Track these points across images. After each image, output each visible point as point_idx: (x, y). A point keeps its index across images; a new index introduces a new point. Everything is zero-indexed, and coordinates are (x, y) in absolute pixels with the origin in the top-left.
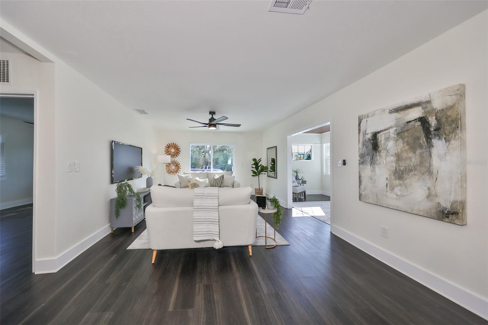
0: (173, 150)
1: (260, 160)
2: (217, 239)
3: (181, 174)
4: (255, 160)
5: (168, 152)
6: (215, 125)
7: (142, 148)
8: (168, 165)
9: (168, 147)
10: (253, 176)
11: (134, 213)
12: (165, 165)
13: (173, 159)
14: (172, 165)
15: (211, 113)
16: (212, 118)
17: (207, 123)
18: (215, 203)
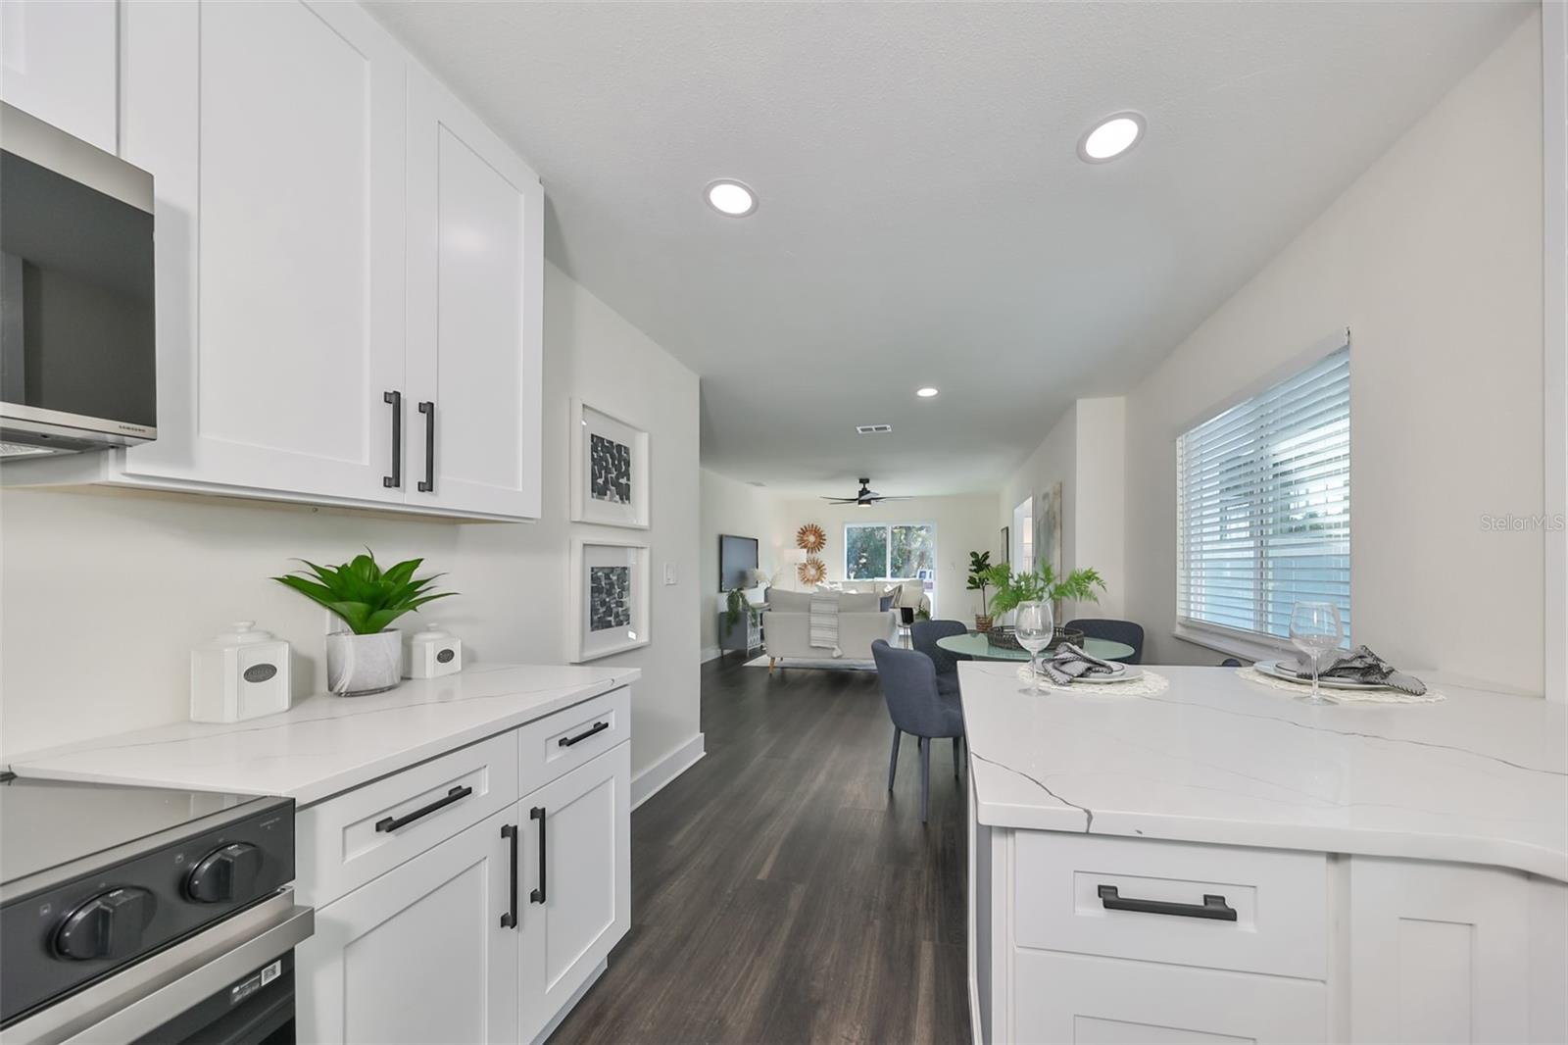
0: (812, 539)
1: (986, 556)
2: (836, 647)
3: (825, 584)
4: (974, 554)
5: (802, 543)
6: (868, 501)
7: (757, 540)
8: (803, 568)
9: (804, 532)
10: (969, 588)
11: (749, 631)
12: (796, 567)
13: (812, 556)
14: (809, 567)
15: (861, 481)
16: (864, 489)
17: (857, 497)
18: (834, 608)
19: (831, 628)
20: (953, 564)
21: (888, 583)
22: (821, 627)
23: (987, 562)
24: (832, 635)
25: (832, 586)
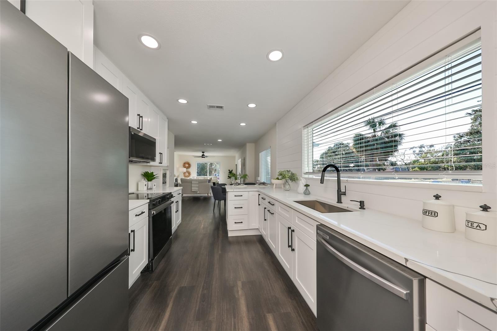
0: (187, 165)
1: (232, 171)
2: (198, 191)
3: (191, 177)
4: (229, 170)
5: (184, 166)
6: (204, 157)
8: (184, 173)
9: (185, 164)
10: (228, 178)
13: (187, 170)
14: (186, 173)
15: (202, 152)
16: (203, 154)
17: (201, 156)
18: (198, 182)
19: (197, 187)
20: (224, 173)
21: (208, 177)
22: (194, 187)
23: (232, 172)
24: (197, 189)
25: (194, 178)
